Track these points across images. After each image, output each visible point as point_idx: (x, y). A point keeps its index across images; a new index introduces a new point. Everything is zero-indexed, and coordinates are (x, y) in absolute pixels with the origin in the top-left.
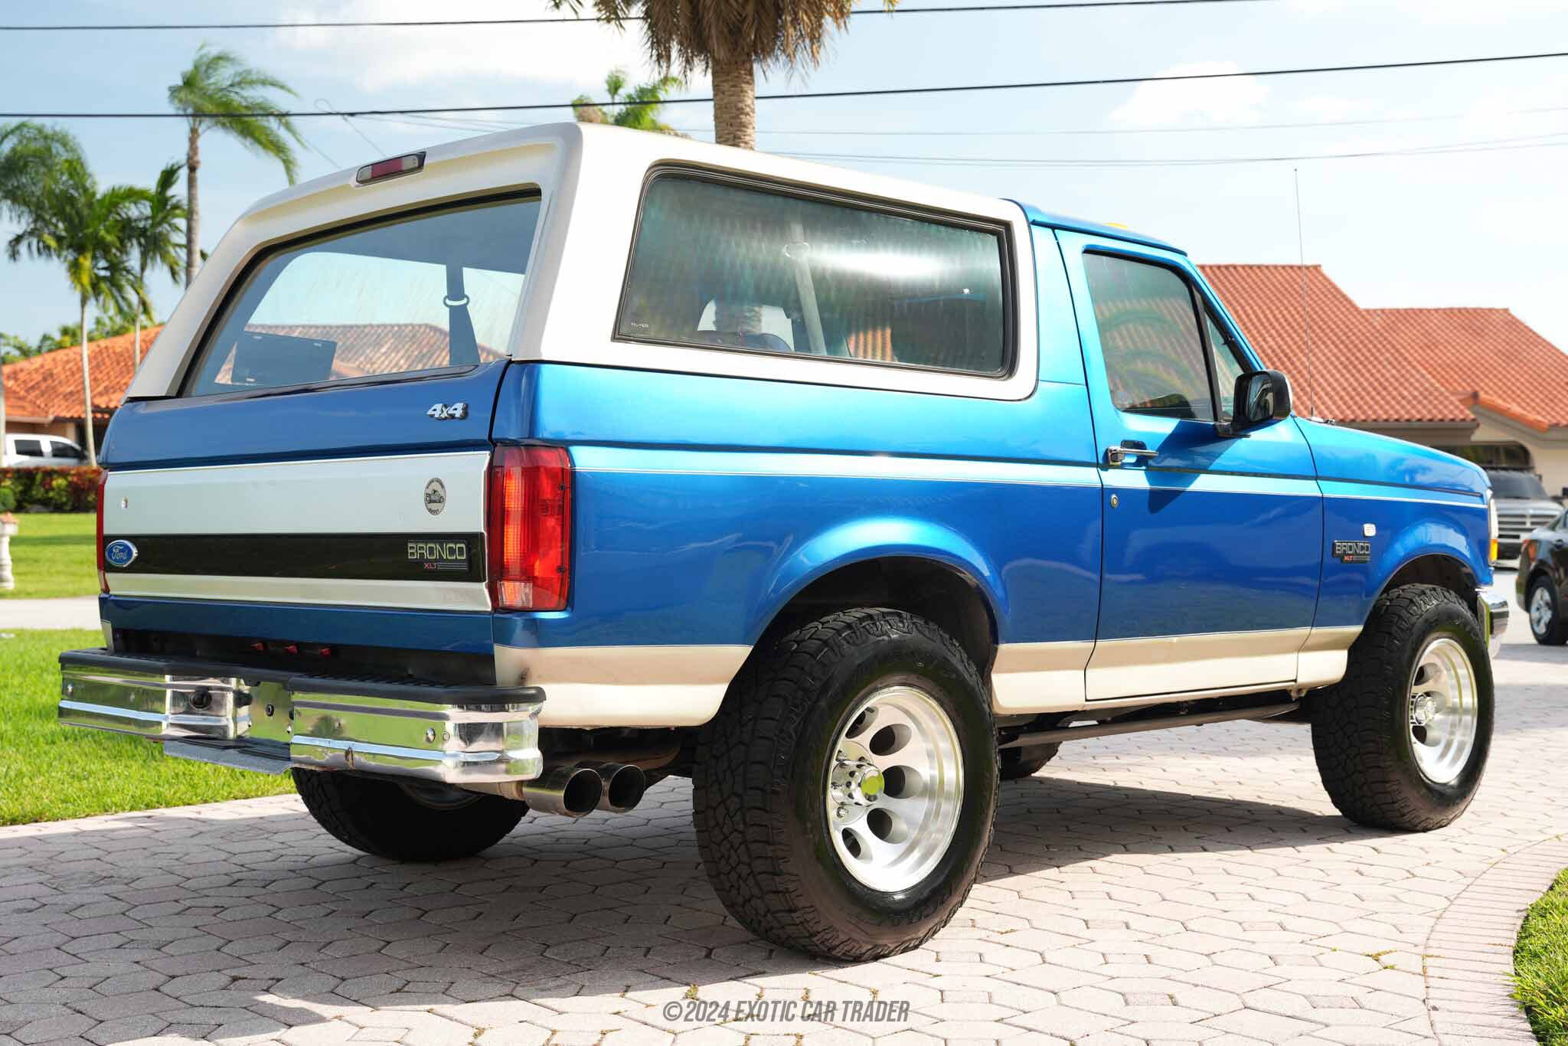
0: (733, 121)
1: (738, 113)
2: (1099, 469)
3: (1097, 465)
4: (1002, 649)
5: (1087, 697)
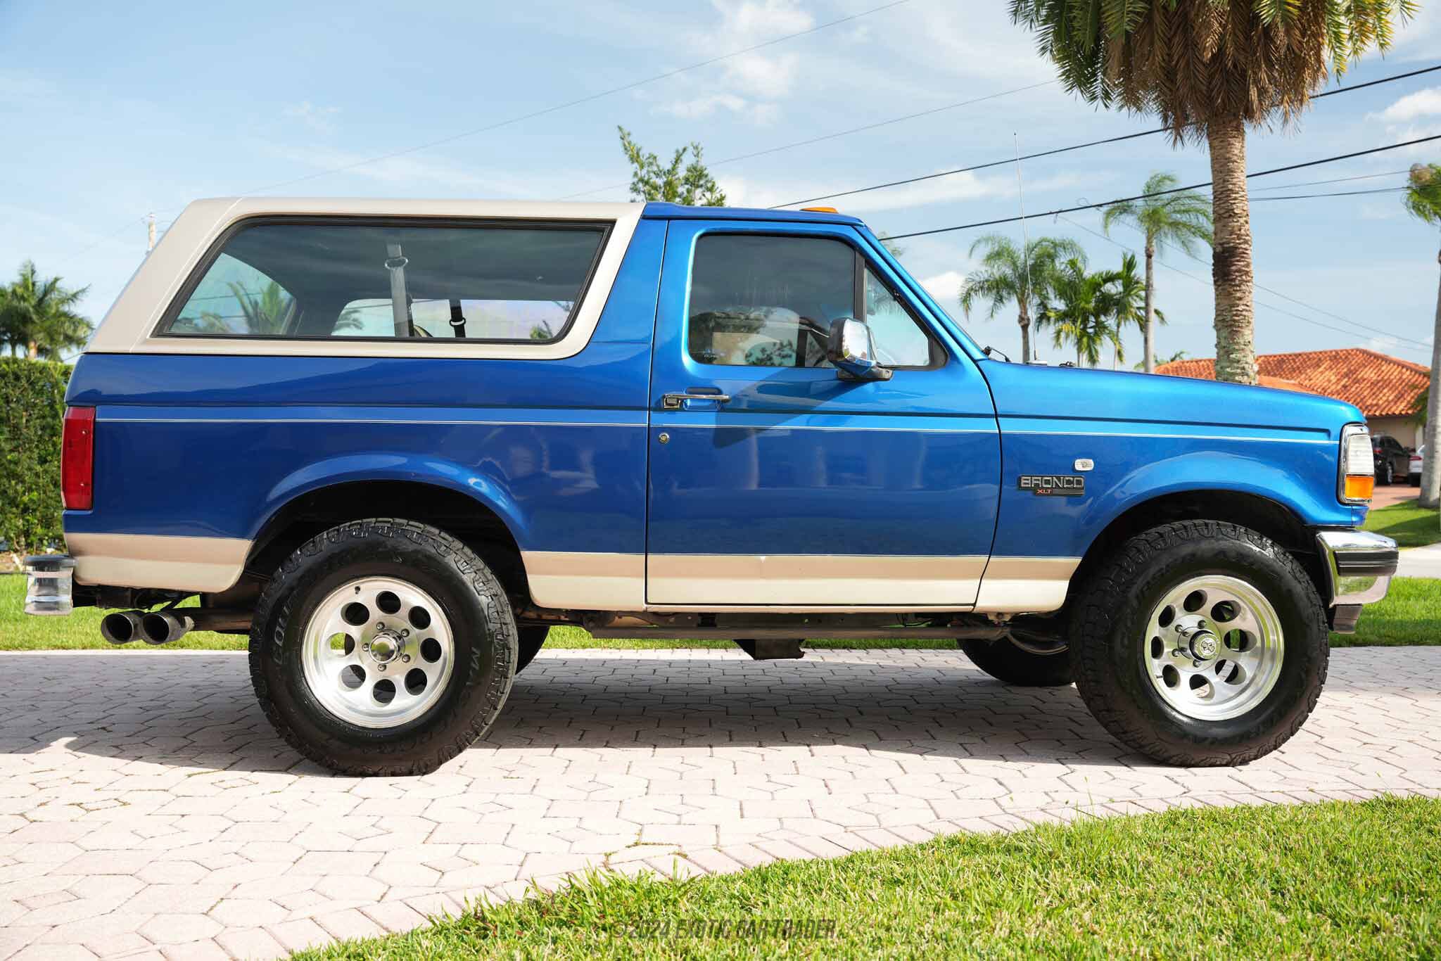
2: (651, 412)
3: (649, 409)
4: (526, 555)
5: (649, 601)
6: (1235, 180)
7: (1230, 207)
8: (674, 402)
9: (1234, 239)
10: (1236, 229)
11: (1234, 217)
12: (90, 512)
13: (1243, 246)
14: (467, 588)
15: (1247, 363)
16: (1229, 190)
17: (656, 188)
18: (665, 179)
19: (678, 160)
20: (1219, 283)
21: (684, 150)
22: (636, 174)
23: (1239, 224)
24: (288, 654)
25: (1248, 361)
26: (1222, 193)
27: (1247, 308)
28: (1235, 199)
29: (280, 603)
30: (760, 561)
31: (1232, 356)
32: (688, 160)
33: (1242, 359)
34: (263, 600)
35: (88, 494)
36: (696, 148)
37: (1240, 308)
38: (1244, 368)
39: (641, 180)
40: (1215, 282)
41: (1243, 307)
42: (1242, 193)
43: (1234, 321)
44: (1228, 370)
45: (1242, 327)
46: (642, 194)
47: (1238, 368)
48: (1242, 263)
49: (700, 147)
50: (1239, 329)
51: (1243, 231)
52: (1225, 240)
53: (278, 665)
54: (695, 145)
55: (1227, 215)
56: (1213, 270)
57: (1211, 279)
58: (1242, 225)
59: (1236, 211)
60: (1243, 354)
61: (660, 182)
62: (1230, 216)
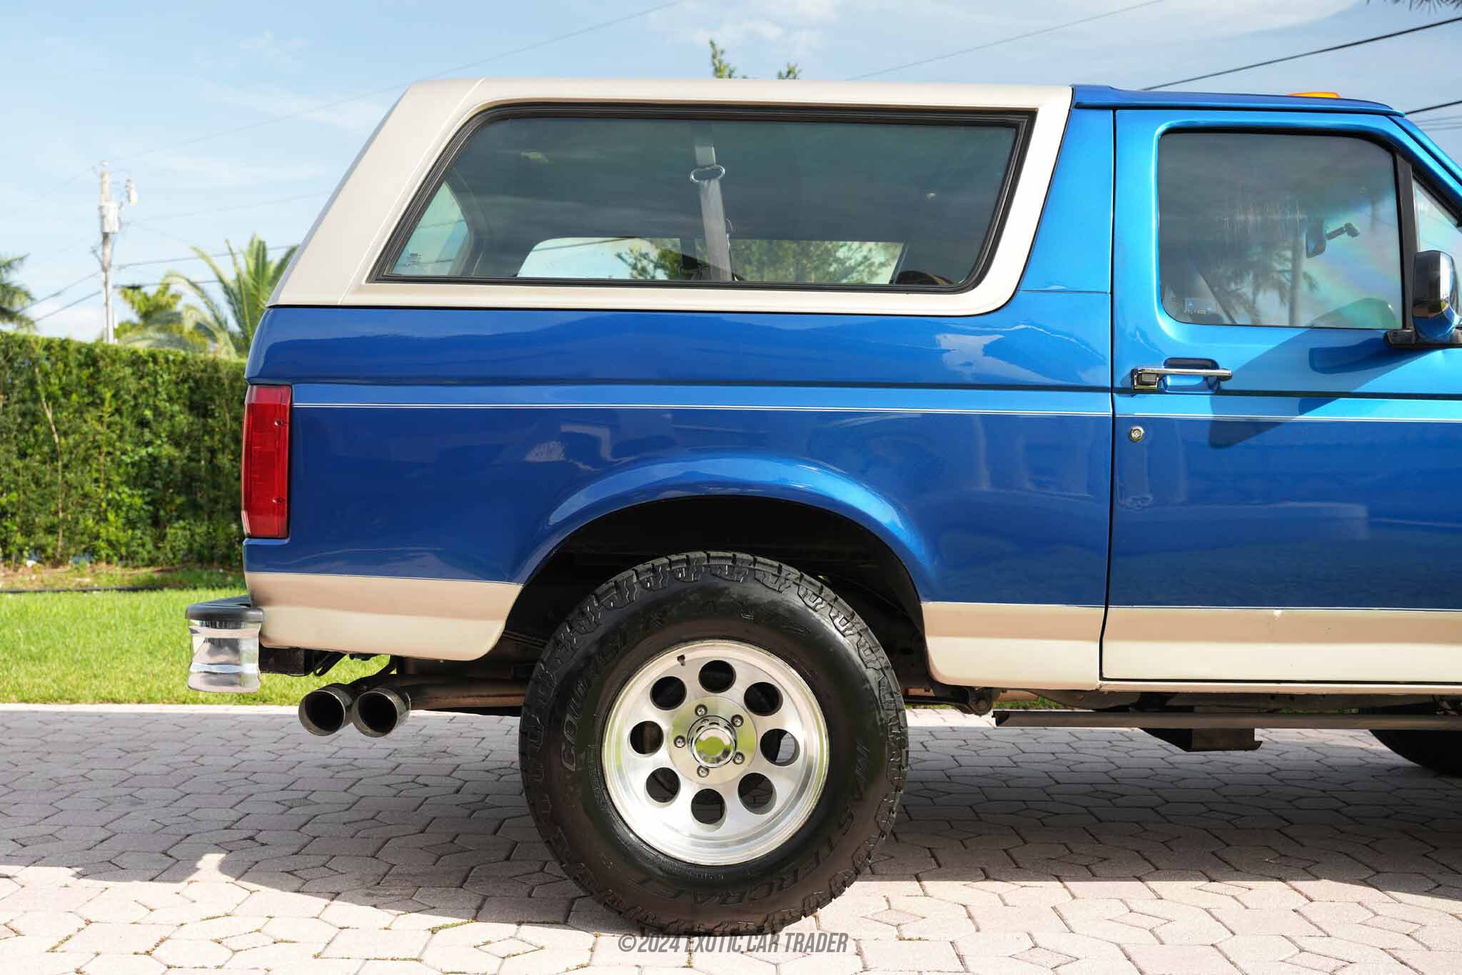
2: (1114, 394)
3: (1112, 390)
4: (930, 608)
5: (1105, 675)
8: (1152, 379)
12: (286, 541)
14: (849, 657)
24: (583, 756)
29: (571, 679)
30: (1274, 617)
34: (544, 675)
35: (283, 514)
53: (570, 772)
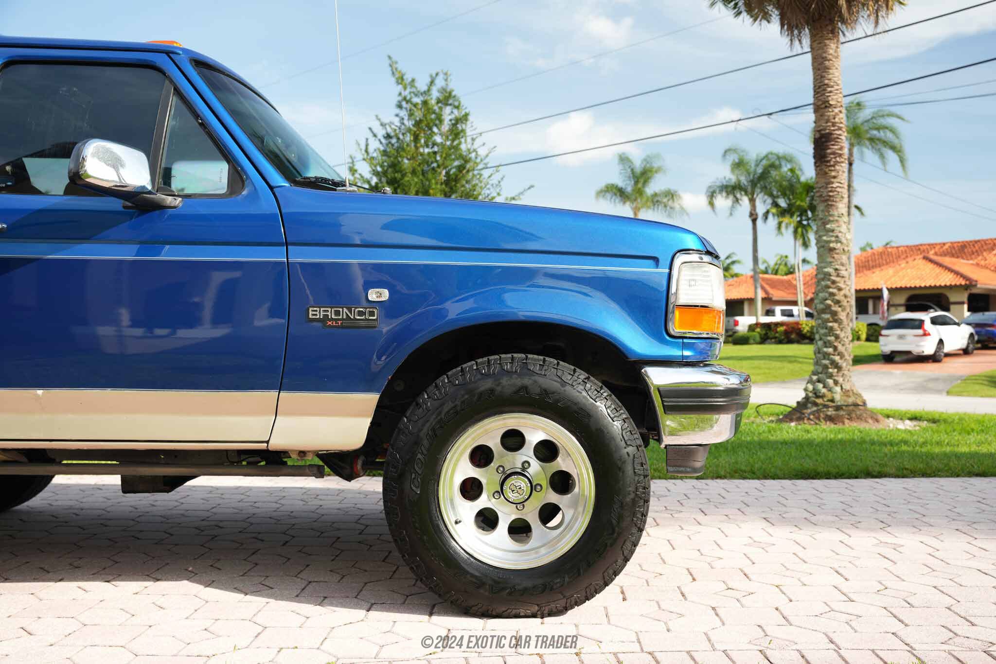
0: (819, 67)
1: (823, 60)
6: (830, 76)
7: (827, 99)
9: (829, 126)
10: (831, 117)
11: (829, 107)
13: (837, 132)
15: (840, 232)
16: (825, 85)
17: (415, 105)
18: (422, 99)
19: (432, 83)
20: (817, 165)
21: (437, 74)
22: (400, 94)
23: (833, 113)
25: (842, 230)
26: (819, 87)
27: (840, 185)
28: (831, 92)
31: (828, 226)
32: (440, 82)
33: (836, 228)
36: (446, 74)
37: (834, 185)
38: (837, 237)
39: (405, 99)
40: (815, 163)
41: (837, 184)
42: (836, 87)
43: (830, 196)
44: (825, 238)
45: (836, 202)
46: (404, 110)
47: (832, 236)
48: (836, 147)
49: (449, 73)
50: (834, 203)
51: (837, 120)
52: (821, 128)
54: (444, 72)
55: (823, 106)
56: (814, 153)
57: (812, 161)
58: (837, 114)
59: (831, 102)
60: (837, 225)
61: (417, 100)
62: (826, 107)
